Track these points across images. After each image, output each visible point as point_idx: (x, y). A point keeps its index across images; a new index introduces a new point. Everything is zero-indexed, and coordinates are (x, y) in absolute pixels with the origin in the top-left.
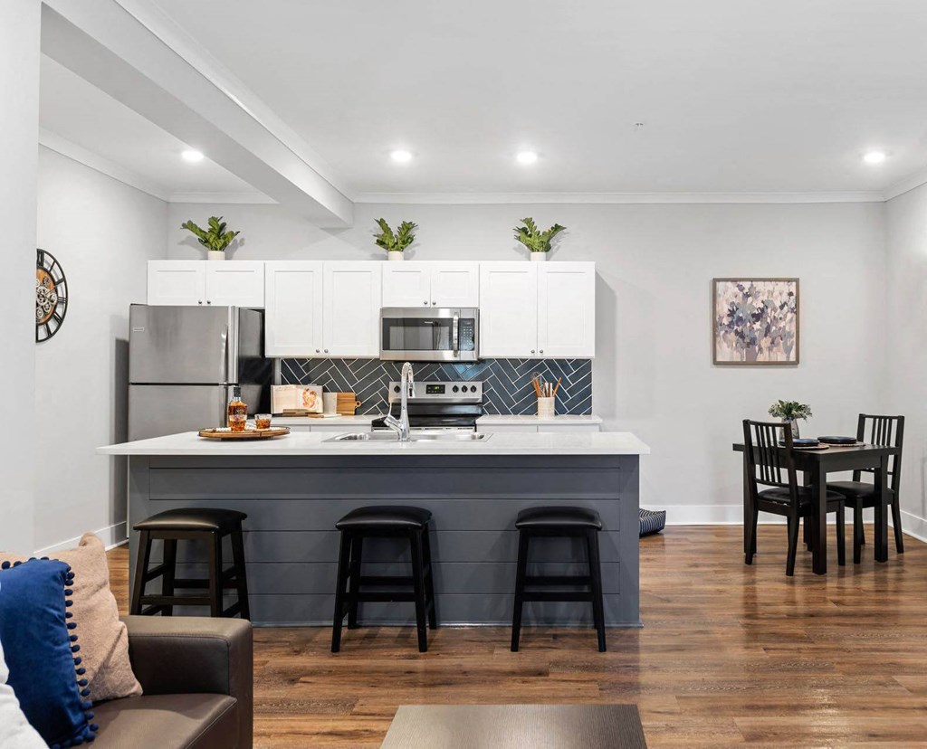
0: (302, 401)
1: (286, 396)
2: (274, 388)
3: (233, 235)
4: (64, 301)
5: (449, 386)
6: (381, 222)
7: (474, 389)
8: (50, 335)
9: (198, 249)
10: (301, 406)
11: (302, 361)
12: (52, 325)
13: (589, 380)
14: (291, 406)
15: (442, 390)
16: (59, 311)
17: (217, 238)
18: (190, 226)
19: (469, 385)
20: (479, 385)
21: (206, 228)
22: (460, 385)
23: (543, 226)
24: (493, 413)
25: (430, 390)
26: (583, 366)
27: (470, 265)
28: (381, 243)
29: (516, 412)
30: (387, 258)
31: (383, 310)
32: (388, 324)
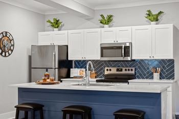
0: (79, 73)
1: (75, 72)
2: (71, 69)
3: (60, 23)
4: (13, 45)
5: (124, 69)
6: (102, 16)
7: (132, 70)
8: (9, 55)
9: (51, 28)
10: (79, 75)
11: (80, 61)
12: (10, 52)
13: (173, 67)
14: (76, 75)
15: (121, 70)
16: (12, 48)
17: (56, 24)
18: (49, 21)
19: (130, 69)
20: (134, 69)
21: (53, 21)
22: (127, 69)
23: (155, 12)
24: (139, 78)
25: (118, 70)
26: (171, 62)
27: (129, 28)
28: (101, 22)
29: (147, 78)
30: (103, 27)
31: (101, 44)
32: (102, 49)
